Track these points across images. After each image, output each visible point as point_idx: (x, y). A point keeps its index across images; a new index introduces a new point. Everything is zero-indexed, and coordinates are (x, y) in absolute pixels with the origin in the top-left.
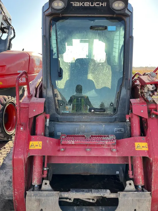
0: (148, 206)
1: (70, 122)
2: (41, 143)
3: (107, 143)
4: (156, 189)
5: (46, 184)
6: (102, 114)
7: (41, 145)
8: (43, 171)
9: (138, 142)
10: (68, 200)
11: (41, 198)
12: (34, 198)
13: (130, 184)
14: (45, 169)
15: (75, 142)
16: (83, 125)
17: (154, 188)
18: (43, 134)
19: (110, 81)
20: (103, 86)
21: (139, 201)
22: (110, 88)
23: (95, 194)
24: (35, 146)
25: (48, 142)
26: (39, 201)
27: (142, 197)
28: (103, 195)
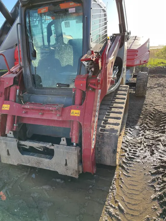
0: (75, 158)
1: (43, 94)
2: (9, 106)
3: (51, 109)
4: (86, 147)
5: (10, 133)
6: (67, 89)
7: (9, 107)
8: (13, 126)
9: (73, 109)
10: (26, 147)
11: (7, 142)
12: (3, 141)
13: (64, 140)
14: (15, 125)
15: (30, 107)
16: (50, 97)
17: (85, 146)
18: (13, 100)
19: (72, 59)
20: (67, 64)
21: (67, 153)
22: (72, 65)
23: (40, 144)
24: (5, 107)
25: (14, 105)
26: (6, 143)
27: (70, 150)
28: (45, 146)
